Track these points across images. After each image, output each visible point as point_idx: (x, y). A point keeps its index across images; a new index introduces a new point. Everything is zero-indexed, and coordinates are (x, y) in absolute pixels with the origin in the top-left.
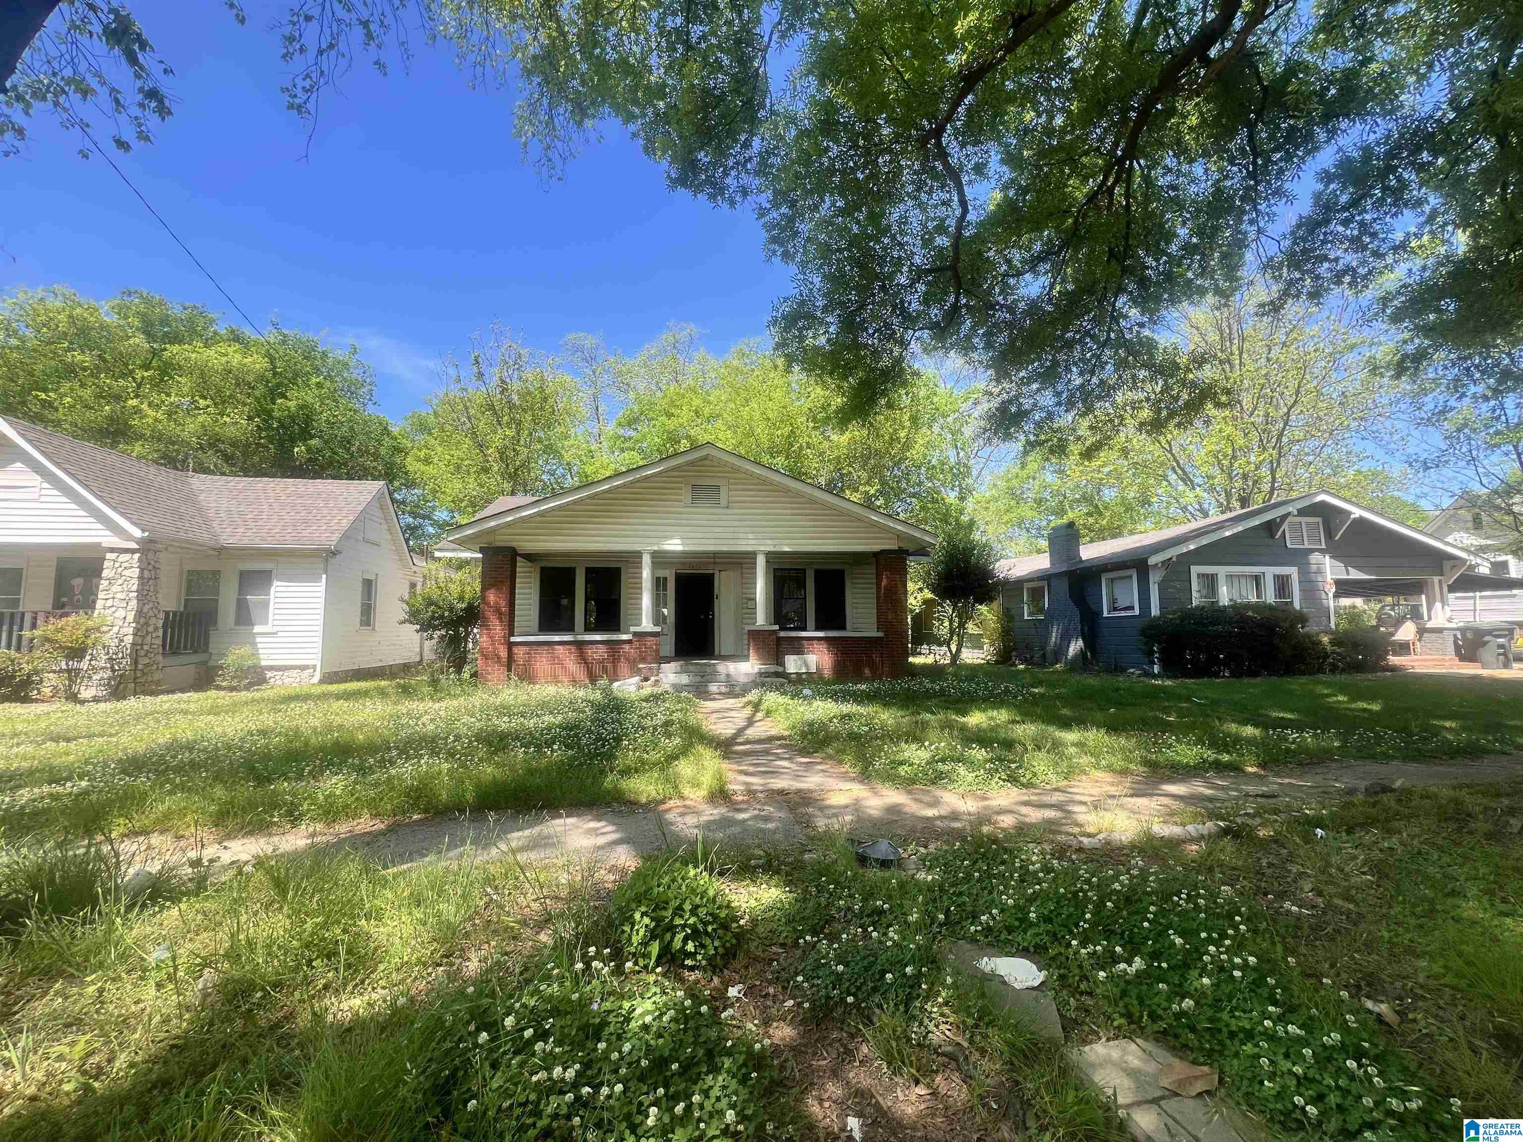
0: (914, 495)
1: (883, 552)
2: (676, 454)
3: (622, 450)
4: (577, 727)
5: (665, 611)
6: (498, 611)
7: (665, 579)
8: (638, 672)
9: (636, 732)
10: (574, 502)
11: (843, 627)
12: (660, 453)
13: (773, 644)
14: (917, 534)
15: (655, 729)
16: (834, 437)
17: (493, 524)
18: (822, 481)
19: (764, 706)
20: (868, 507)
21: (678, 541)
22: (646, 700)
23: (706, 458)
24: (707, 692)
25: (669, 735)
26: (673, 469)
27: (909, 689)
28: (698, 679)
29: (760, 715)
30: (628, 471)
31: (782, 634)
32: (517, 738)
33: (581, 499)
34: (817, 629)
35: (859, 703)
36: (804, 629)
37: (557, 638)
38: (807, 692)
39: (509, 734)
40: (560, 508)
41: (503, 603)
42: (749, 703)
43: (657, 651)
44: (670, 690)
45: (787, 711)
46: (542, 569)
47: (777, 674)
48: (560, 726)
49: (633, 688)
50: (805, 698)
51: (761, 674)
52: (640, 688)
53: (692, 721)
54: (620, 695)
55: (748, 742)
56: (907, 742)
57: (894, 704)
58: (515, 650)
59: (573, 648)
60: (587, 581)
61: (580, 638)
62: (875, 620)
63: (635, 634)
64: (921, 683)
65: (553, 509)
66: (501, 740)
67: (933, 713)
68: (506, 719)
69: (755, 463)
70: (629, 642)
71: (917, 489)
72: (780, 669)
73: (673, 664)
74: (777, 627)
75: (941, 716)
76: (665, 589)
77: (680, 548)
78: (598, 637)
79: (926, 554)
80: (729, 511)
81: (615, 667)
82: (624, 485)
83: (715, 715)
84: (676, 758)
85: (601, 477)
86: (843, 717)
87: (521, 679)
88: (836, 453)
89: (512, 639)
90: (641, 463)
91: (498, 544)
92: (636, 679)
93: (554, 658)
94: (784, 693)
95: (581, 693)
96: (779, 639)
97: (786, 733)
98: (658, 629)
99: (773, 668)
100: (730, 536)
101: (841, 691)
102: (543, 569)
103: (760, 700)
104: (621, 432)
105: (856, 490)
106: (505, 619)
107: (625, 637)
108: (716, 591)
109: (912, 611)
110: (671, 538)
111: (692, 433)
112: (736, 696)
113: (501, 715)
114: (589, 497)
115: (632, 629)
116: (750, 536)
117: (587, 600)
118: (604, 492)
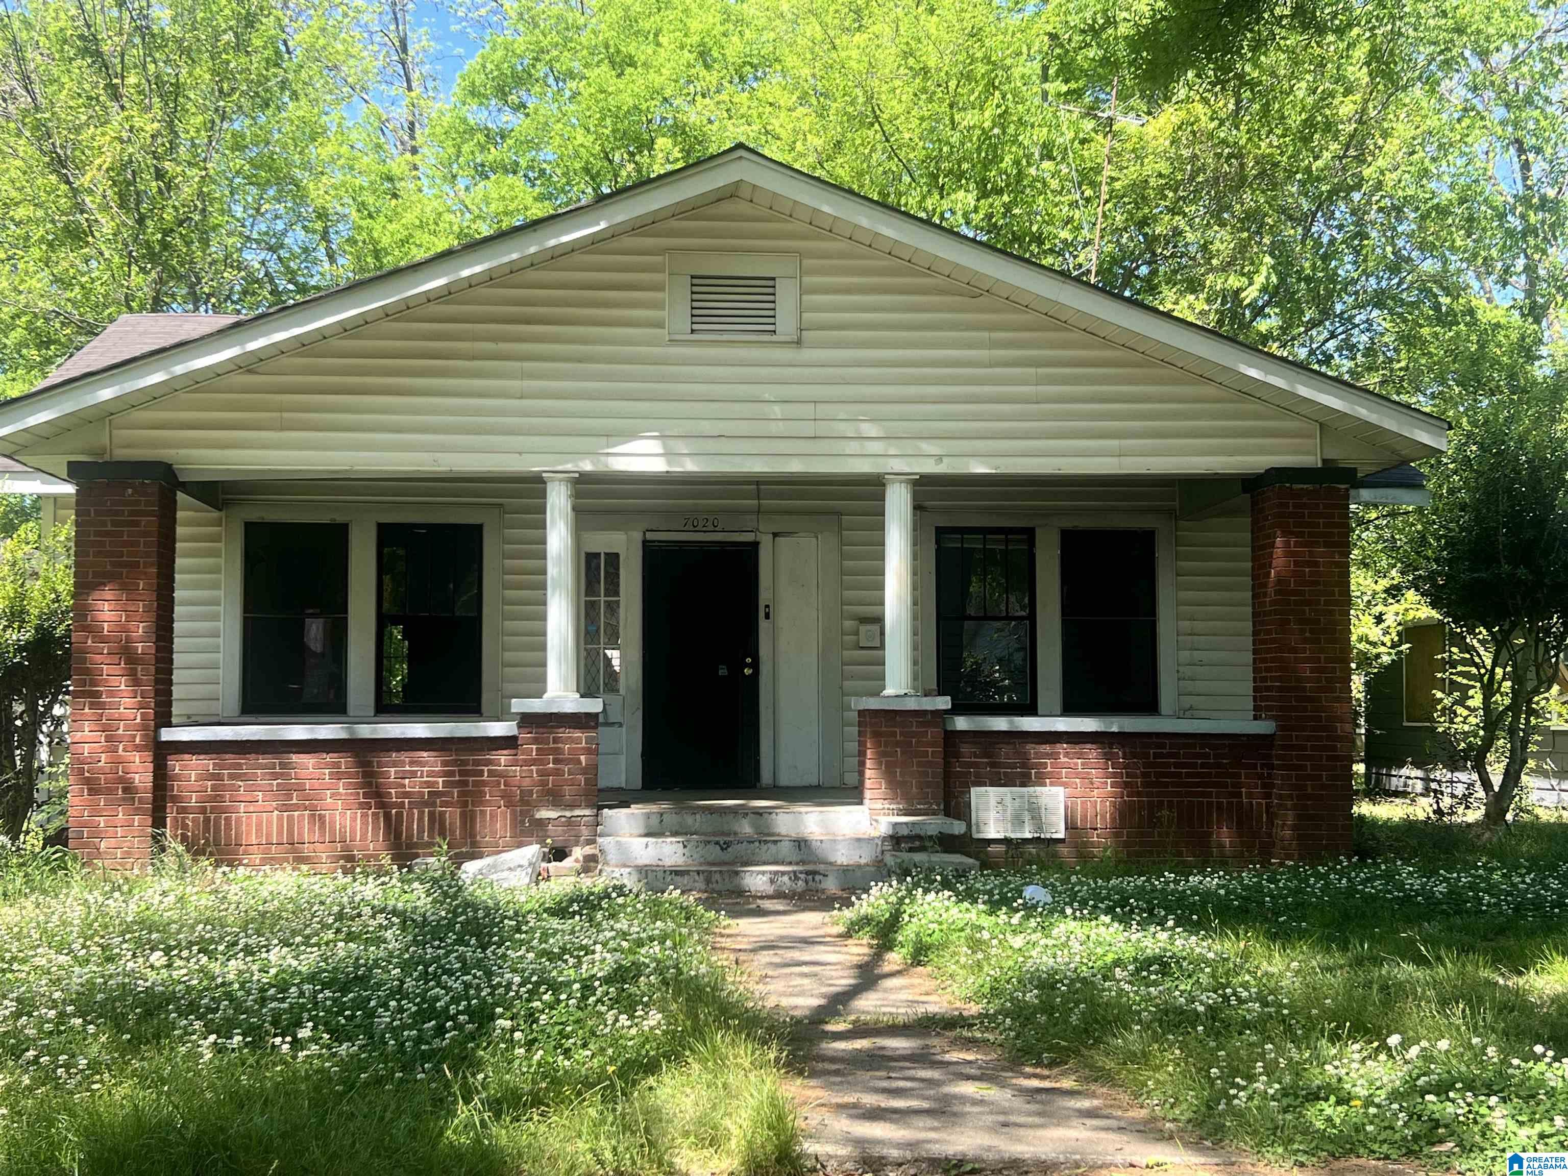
0: (1379, 300)
1: (1277, 474)
2: (644, 183)
3: (482, 172)
4: (362, 981)
5: (614, 655)
6: (126, 654)
7: (613, 559)
8: (538, 829)
9: (533, 994)
10: (345, 329)
11: (1151, 707)
12: (594, 177)
13: (934, 752)
14: (1390, 422)
15: (587, 988)
16: (1127, 124)
17: (106, 394)
18: (1089, 259)
19: (907, 933)
20: (1232, 340)
21: (655, 446)
22: (560, 911)
23: (731, 193)
24: (740, 893)
25: (628, 1005)
26: (639, 227)
27: (1351, 890)
28: (714, 852)
29: (895, 959)
30: (502, 236)
31: (962, 723)
32: (192, 1008)
33: (364, 321)
34: (1070, 709)
35: (1193, 927)
36: (1031, 710)
37: (297, 732)
38: (1034, 892)
39: (171, 998)
40: (302, 345)
41: (140, 629)
42: (866, 921)
43: (592, 770)
44: (630, 882)
45: (975, 945)
46: (250, 528)
47: (948, 843)
48: (312, 978)
49: (521, 879)
50: (1030, 909)
51: (896, 840)
52: (539, 877)
53: (696, 967)
54: (483, 895)
55: (860, 1031)
56: (1334, 1038)
57: (1302, 935)
58: (176, 765)
59: (344, 762)
60: (382, 568)
61: (366, 731)
62: (1247, 687)
63: (527, 720)
64: (1389, 876)
65: (279, 350)
66: (149, 1013)
67: (1420, 961)
68: (157, 958)
69: (883, 205)
70: (509, 742)
71: (1389, 282)
72: (958, 828)
73: (637, 810)
74: (944, 703)
75: (1447, 970)
76: (613, 588)
77: (658, 466)
78: (418, 730)
79: (1413, 482)
80: (807, 354)
81: (468, 819)
82: (490, 278)
83: (766, 957)
84: (652, 1068)
85: (419, 255)
86: (1144, 964)
87: (196, 850)
88: (1133, 172)
89: (167, 735)
90: (538, 211)
91: (122, 454)
92: (531, 851)
93: (287, 791)
94: (970, 896)
95: (370, 890)
96: (952, 738)
97: (974, 1009)
98: (594, 706)
99: (934, 824)
100: (808, 429)
101: (1140, 893)
102: (252, 530)
103: (896, 916)
104: (476, 115)
105: (1194, 286)
106: (147, 674)
107: (497, 729)
108: (764, 596)
109: (1365, 660)
110: (632, 435)
111: (692, 117)
112: (825, 903)
113: (143, 947)
114: (386, 314)
115: (519, 705)
116: (869, 429)
117: (383, 621)
118: (430, 298)
